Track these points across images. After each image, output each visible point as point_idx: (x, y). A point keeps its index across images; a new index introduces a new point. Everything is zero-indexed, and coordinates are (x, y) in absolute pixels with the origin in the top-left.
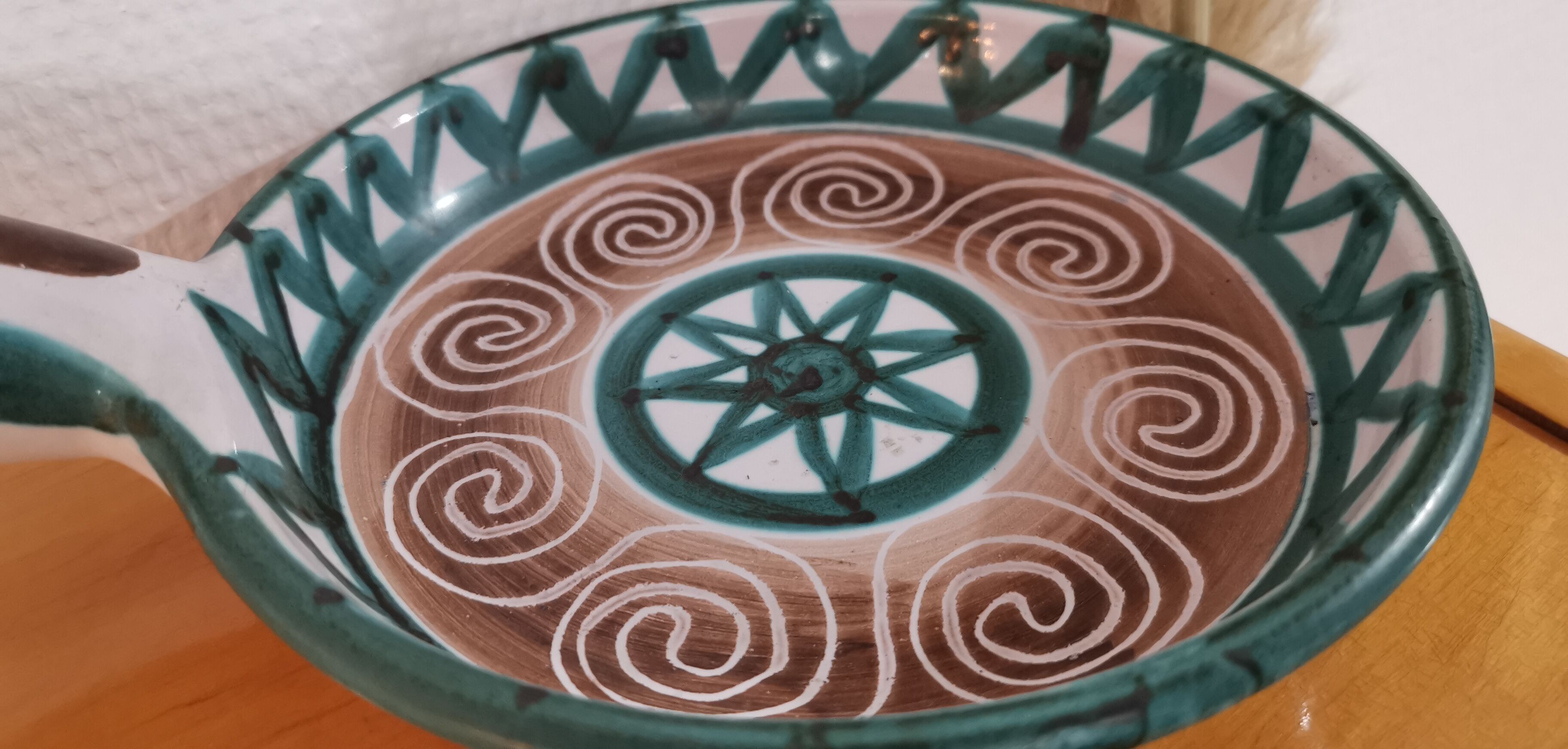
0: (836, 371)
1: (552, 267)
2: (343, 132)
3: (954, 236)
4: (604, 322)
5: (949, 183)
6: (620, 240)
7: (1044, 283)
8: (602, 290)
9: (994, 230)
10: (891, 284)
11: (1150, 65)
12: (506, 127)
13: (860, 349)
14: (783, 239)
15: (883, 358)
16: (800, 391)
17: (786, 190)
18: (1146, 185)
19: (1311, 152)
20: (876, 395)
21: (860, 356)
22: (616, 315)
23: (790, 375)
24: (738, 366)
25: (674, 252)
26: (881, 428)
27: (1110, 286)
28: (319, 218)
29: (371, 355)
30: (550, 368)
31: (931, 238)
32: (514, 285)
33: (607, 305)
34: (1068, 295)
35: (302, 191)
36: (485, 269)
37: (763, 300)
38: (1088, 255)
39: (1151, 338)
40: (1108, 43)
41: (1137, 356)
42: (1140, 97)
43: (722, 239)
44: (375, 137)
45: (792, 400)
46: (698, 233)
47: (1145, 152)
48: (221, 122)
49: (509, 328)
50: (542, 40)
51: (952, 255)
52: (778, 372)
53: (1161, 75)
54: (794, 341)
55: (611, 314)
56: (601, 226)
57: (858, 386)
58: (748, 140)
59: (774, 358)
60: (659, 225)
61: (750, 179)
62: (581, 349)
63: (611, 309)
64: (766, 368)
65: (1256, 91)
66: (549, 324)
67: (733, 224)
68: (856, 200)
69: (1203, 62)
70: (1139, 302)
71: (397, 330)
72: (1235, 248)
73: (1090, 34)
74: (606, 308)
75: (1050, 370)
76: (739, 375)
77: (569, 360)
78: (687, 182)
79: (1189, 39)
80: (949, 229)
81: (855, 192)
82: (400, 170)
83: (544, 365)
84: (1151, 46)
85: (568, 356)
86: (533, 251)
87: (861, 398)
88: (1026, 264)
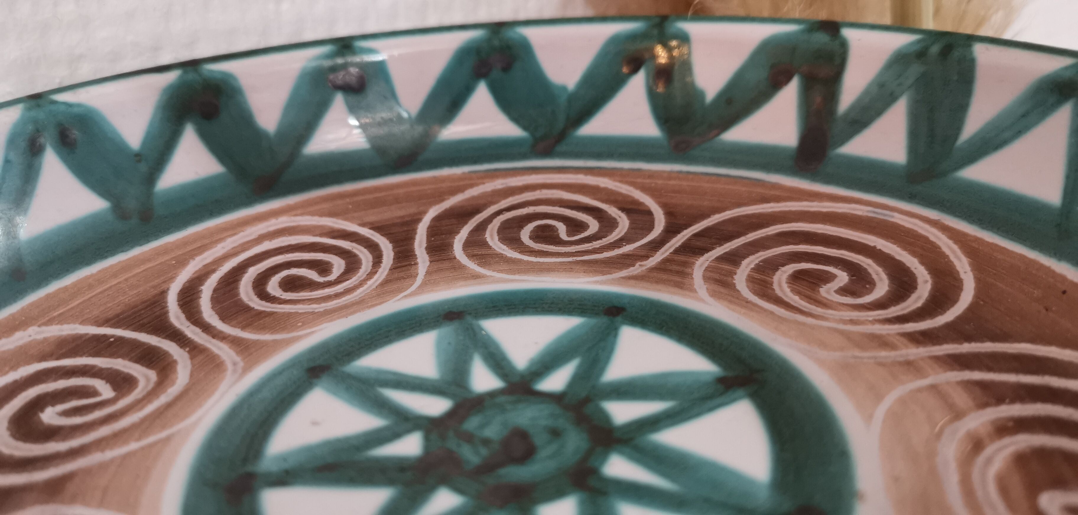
0: (555, 433)
1: (178, 318)
5: (670, 214)
6: (273, 287)
7: (819, 310)
8: (235, 342)
10: (619, 319)
12: (138, 157)
13: (587, 400)
14: (476, 277)
16: (501, 465)
17: (482, 227)
18: (911, 198)
21: (589, 409)
22: (247, 369)
23: (486, 442)
24: (408, 431)
25: (338, 295)
27: (903, 309)
30: (133, 446)
31: (662, 267)
33: (238, 359)
34: (852, 322)
36: (83, 322)
37: (449, 343)
39: (990, 369)
40: (844, 46)
42: (890, 99)
43: (399, 279)
45: (491, 480)
46: (371, 275)
49: (94, 393)
51: (692, 285)
52: (469, 438)
53: (916, 70)
54: (492, 395)
55: (240, 371)
56: (253, 272)
57: (589, 454)
58: (436, 180)
59: (463, 419)
60: (323, 268)
61: (437, 219)
63: (241, 364)
64: (451, 434)
66: (151, 386)
67: (416, 264)
68: (563, 235)
70: (948, 326)
74: (235, 364)
75: (869, 418)
77: (163, 434)
78: (363, 225)
80: (682, 258)
81: (562, 229)
83: (126, 442)
85: (164, 427)
87: (594, 472)
88: (788, 290)
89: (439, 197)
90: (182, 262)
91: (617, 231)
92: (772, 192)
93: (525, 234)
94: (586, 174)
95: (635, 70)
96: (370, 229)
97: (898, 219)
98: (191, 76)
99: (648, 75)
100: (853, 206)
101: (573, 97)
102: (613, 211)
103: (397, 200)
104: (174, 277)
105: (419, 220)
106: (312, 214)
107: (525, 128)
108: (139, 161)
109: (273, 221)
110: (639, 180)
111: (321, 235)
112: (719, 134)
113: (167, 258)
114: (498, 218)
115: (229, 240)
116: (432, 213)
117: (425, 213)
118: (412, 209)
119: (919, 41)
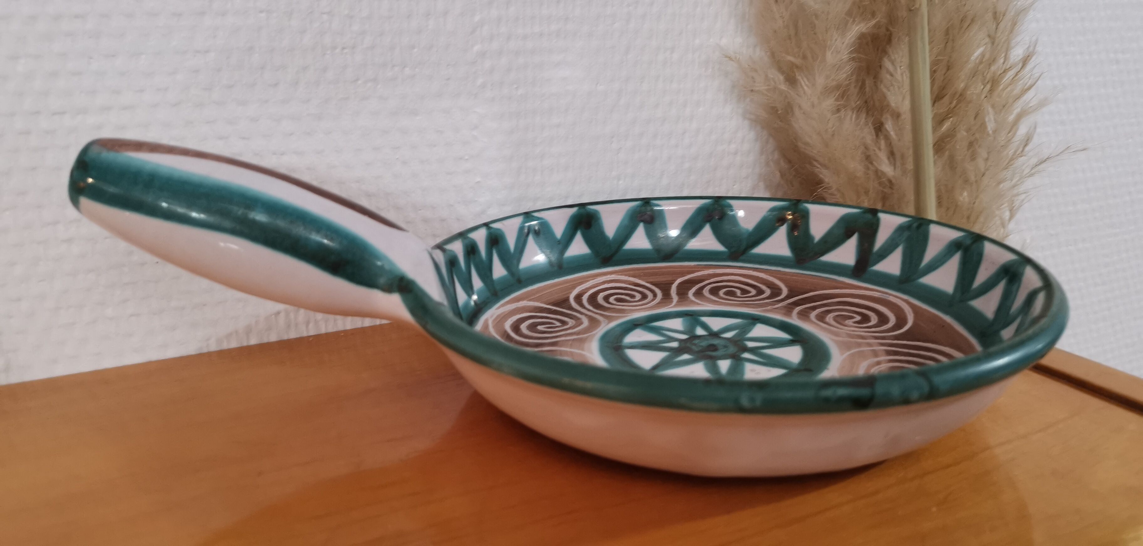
2: (486, 225)
3: (793, 309)
4: (603, 325)
6: (612, 299)
9: (814, 308)
11: (901, 229)
12: (559, 242)
13: (739, 341)
15: (750, 344)
19: (985, 258)
20: (746, 355)
26: (748, 366)
28: (472, 256)
29: (486, 321)
32: (555, 310)
34: (853, 331)
35: (467, 241)
38: (865, 319)
41: (888, 353)
42: (896, 246)
44: (499, 230)
46: (653, 300)
47: (899, 273)
48: (426, 221)
50: (582, 205)
52: (695, 345)
53: (906, 234)
62: (592, 332)
65: (955, 235)
69: (929, 225)
71: (498, 316)
72: (946, 313)
73: (869, 216)
76: (675, 344)
78: (648, 282)
79: (921, 217)
82: (508, 249)
84: (900, 220)
86: (567, 300)
89: (683, 274)
90: (574, 287)
91: (765, 294)
92: (841, 285)
93: (721, 293)
94: (754, 271)
95: (782, 225)
96: (651, 284)
97: (892, 299)
98: (582, 211)
99: (788, 226)
100: (875, 292)
101: (751, 234)
102: (764, 287)
103: (663, 274)
104: (571, 292)
105: (673, 283)
106: (626, 275)
107: (726, 247)
108: (559, 244)
109: (609, 276)
110: (779, 275)
111: (630, 284)
112: (819, 257)
113: (568, 285)
114: (710, 285)
115: (591, 281)
116: (679, 281)
117: (675, 280)
118: (670, 278)
119: (909, 221)
